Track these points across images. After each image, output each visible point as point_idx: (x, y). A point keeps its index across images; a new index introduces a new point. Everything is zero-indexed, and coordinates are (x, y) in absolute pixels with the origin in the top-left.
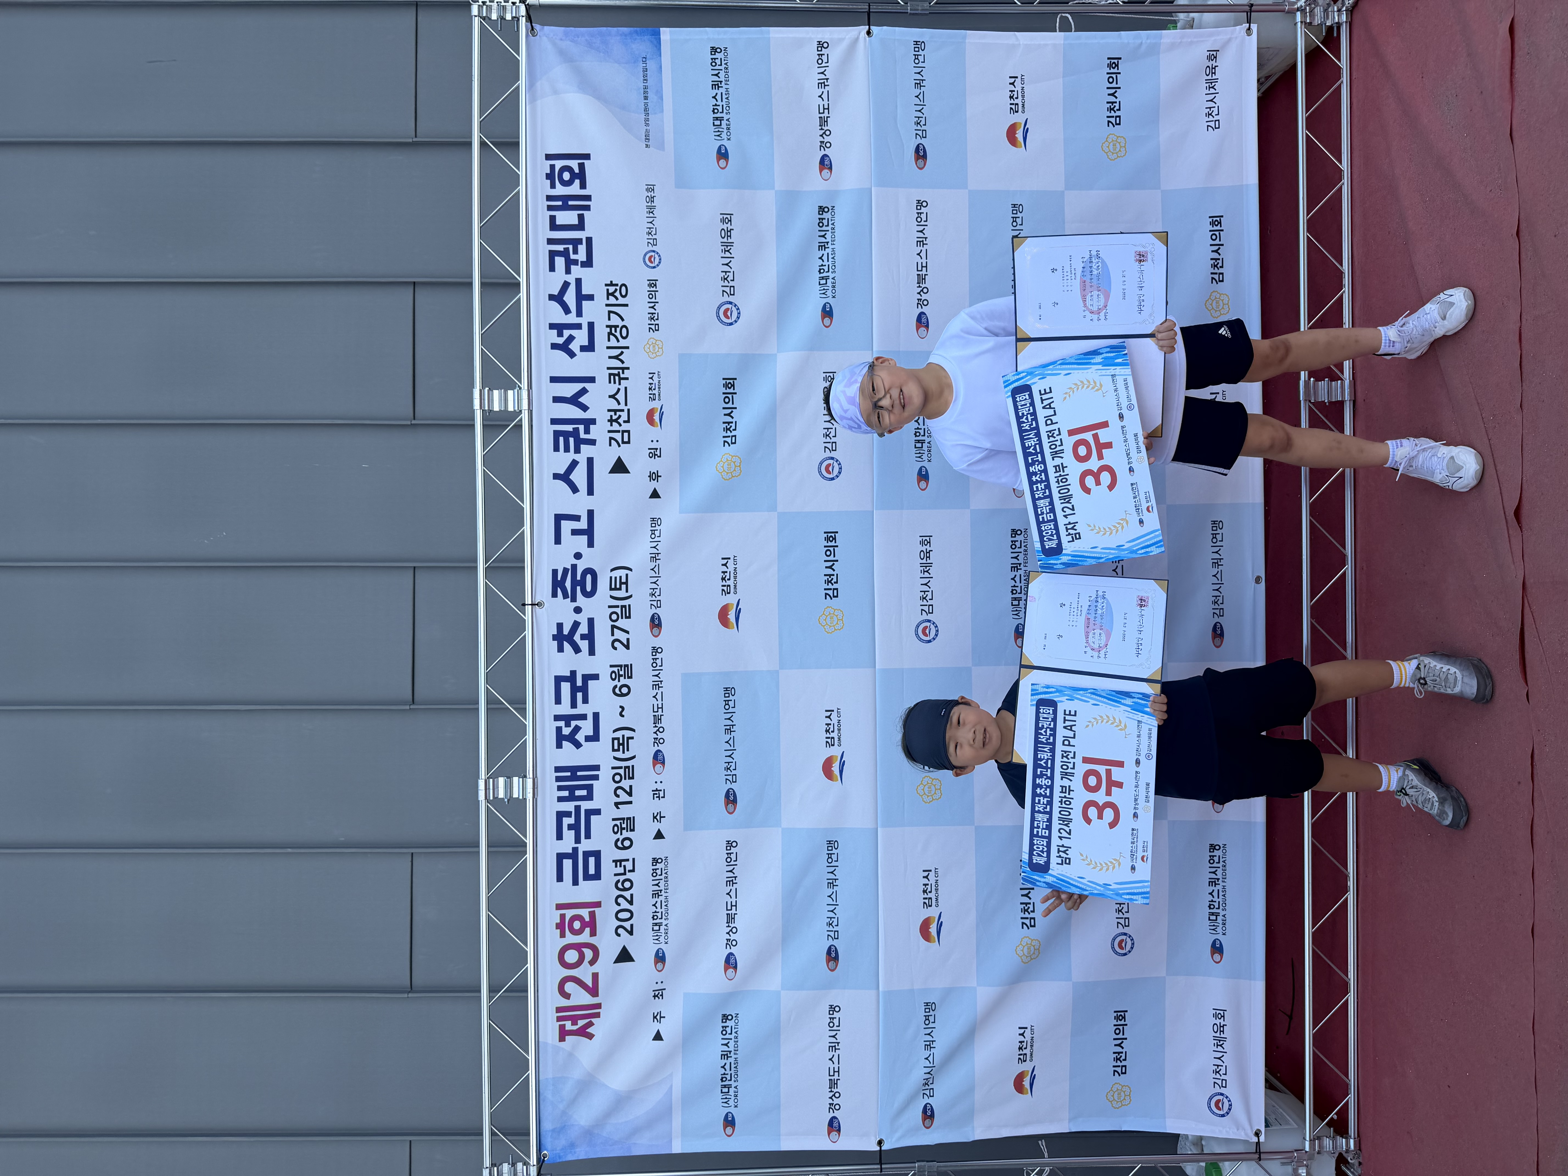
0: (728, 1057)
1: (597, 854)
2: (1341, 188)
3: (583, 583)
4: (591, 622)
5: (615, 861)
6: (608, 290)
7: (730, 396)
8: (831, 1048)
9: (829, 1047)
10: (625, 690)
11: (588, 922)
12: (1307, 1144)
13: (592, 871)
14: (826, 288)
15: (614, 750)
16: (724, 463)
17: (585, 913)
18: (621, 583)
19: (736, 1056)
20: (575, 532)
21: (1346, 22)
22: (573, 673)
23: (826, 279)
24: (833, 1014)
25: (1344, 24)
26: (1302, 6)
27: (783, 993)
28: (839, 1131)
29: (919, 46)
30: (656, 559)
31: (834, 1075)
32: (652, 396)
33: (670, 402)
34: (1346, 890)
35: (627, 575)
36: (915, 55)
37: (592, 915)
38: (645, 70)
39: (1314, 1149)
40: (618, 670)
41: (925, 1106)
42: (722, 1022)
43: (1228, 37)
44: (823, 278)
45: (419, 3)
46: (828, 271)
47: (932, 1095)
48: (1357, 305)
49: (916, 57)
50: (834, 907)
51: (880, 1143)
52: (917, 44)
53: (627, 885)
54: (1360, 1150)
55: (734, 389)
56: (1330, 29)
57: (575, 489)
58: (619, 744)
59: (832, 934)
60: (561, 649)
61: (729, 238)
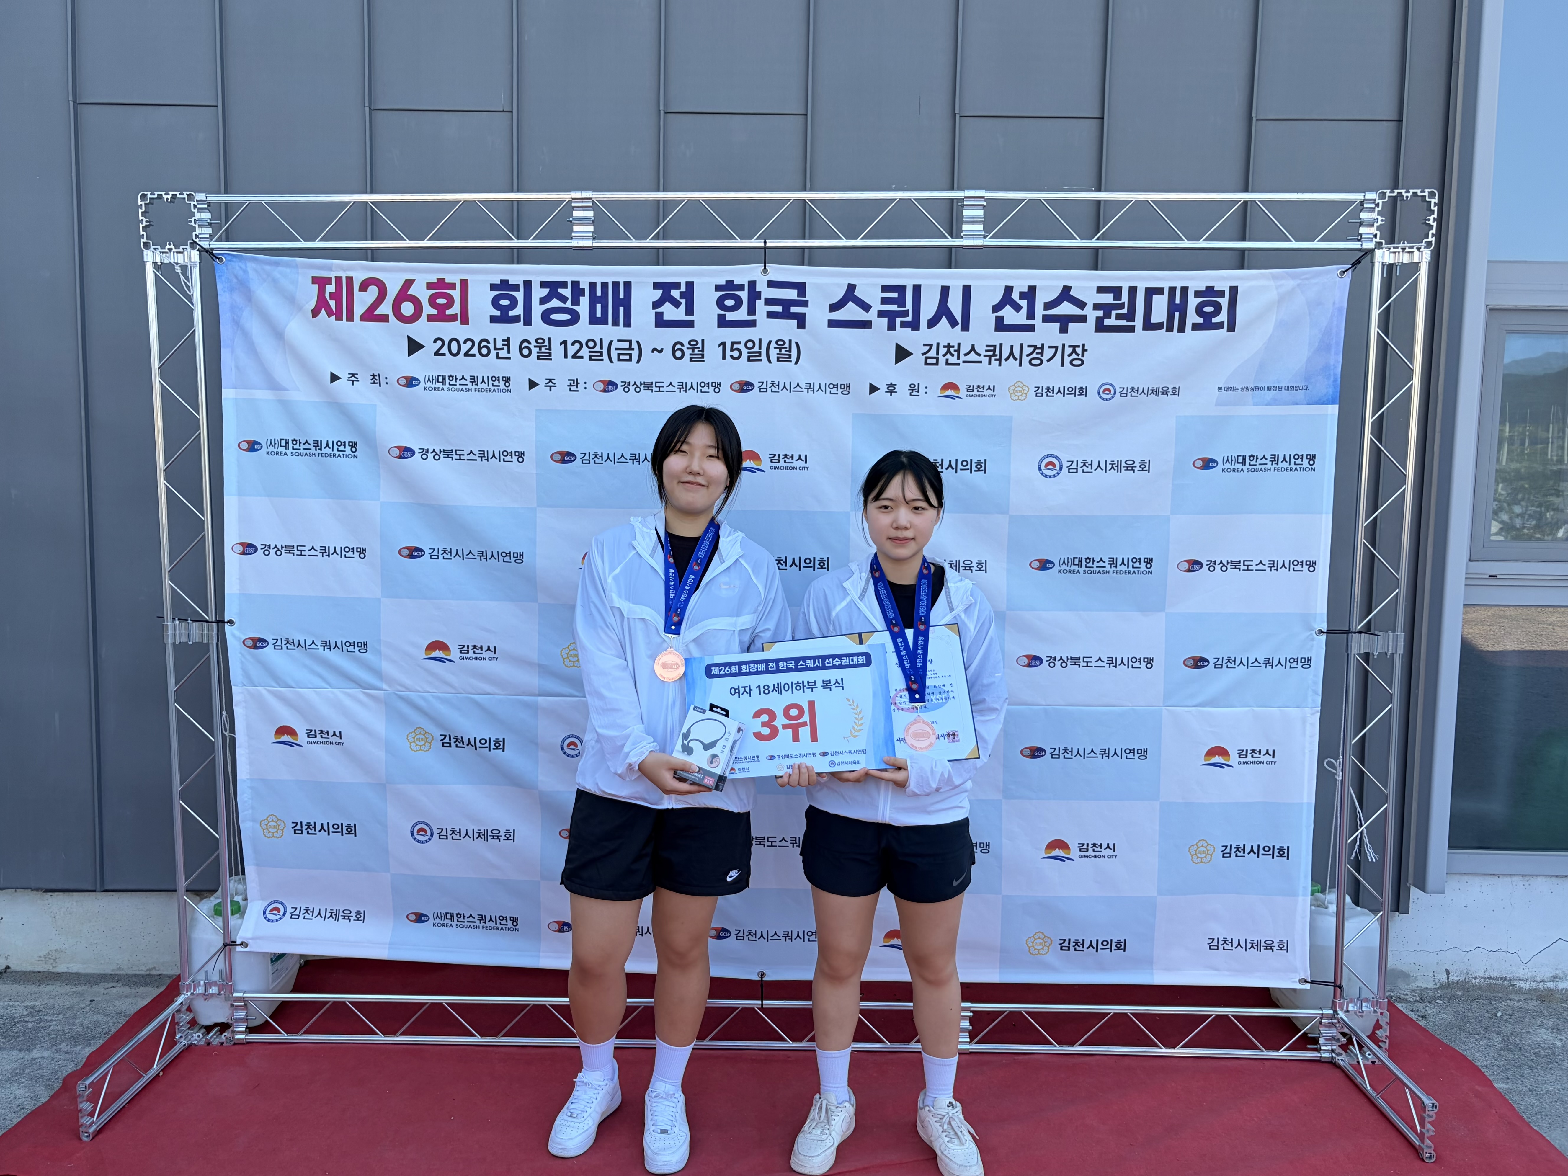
2: (1157, 1046)
12: (240, 995)
25: (1317, 1055)
34: (482, 1035)
39: (235, 1001)
48: (1042, 1057)
54: (235, 1044)
56: (1314, 1042)
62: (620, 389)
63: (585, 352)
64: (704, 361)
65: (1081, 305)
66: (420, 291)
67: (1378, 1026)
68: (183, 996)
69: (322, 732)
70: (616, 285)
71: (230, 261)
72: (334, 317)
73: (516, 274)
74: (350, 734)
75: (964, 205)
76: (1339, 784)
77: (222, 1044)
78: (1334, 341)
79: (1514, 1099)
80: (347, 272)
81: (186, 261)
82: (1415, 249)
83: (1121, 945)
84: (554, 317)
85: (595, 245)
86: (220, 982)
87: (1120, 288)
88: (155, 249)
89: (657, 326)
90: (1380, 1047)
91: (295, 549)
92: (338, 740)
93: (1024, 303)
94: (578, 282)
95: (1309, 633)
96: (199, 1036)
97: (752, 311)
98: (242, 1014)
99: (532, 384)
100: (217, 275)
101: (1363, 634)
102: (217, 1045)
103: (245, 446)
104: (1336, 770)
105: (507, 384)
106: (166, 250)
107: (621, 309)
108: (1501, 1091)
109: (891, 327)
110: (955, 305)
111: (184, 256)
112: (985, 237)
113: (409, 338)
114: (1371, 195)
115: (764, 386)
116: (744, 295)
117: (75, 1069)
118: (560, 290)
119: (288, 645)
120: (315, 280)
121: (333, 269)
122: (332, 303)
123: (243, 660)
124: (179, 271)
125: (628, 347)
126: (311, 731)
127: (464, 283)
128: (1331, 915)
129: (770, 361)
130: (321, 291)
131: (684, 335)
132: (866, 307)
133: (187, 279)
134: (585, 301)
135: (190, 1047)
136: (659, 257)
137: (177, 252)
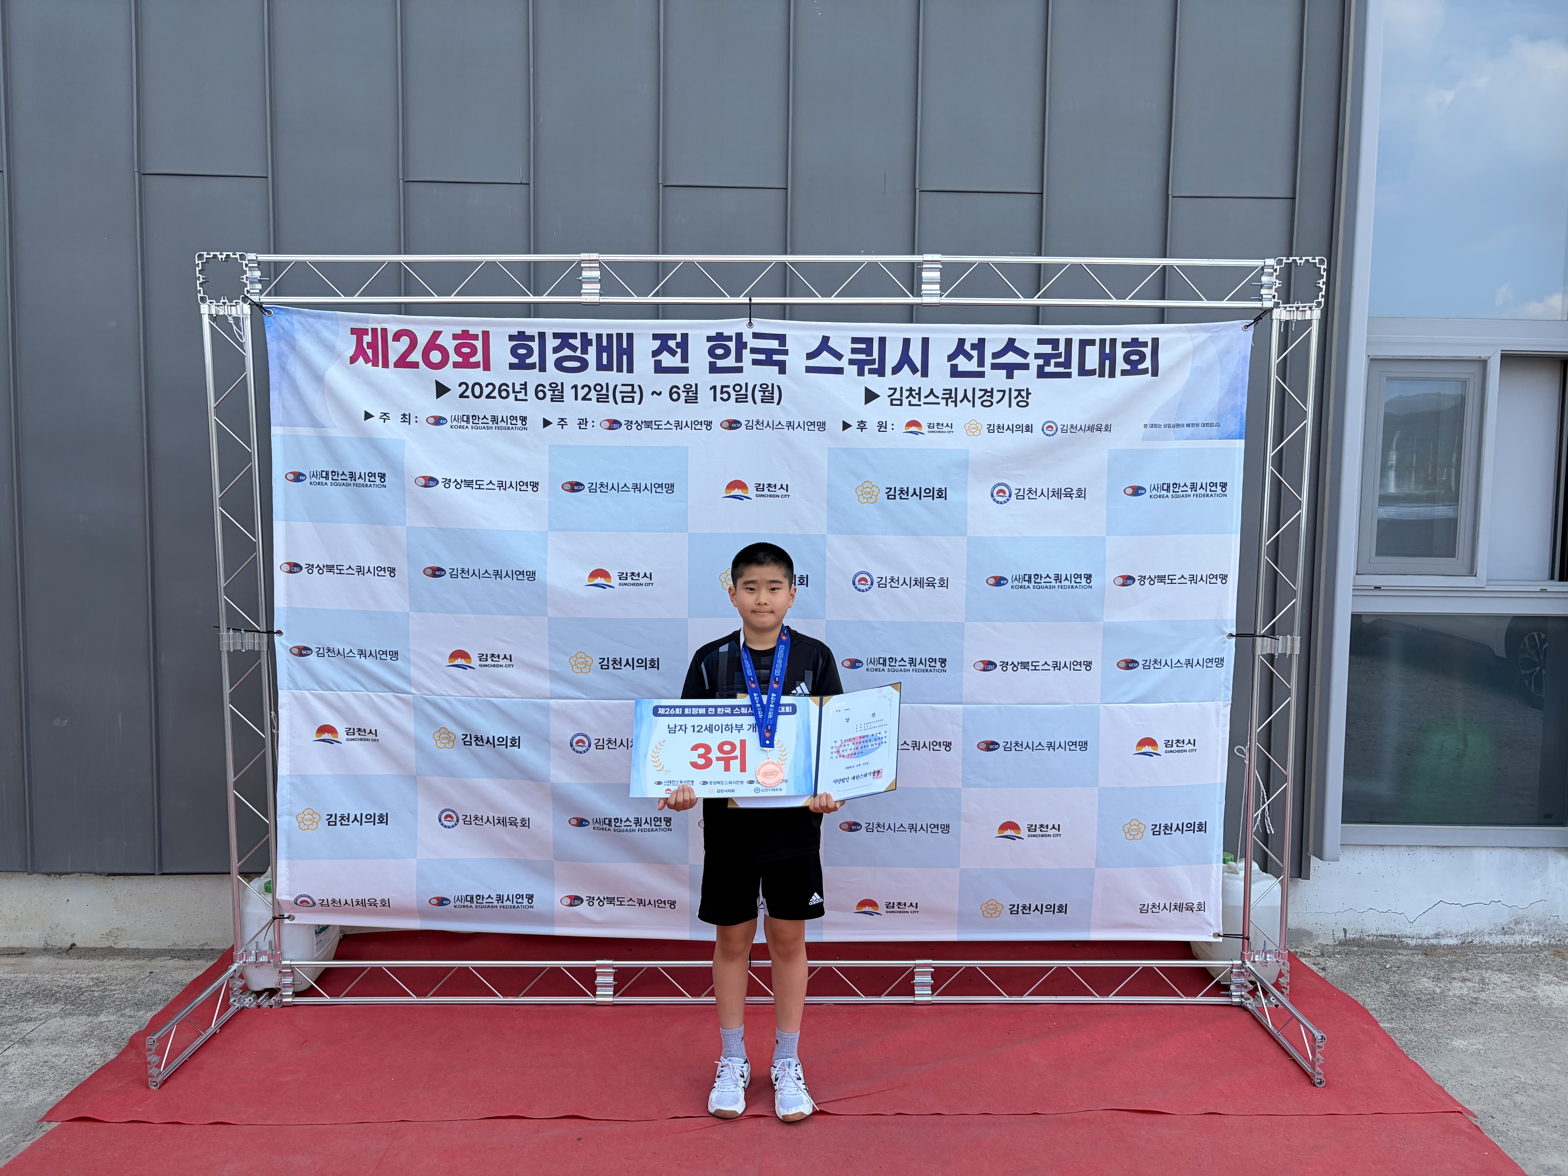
2: (1092, 995)
12: (287, 962)
25: (1231, 1000)
39: (283, 968)
48: (993, 1007)
54: (283, 1006)
56: (1228, 988)
62: (624, 427)
63: (593, 395)
64: (697, 402)
65: (1024, 355)
66: (447, 341)
67: (1281, 975)
68: (236, 964)
69: (359, 730)
70: (620, 336)
71: (277, 314)
72: (371, 363)
73: (532, 326)
74: (384, 732)
75: (923, 268)
76: (1247, 767)
77: (271, 1006)
78: (1240, 385)
79: (1396, 1037)
80: (382, 325)
81: (239, 313)
82: (1307, 308)
83: (1062, 909)
84: (566, 364)
85: (601, 301)
86: (269, 952)
87: (1058, 340)
88: (210, 303)
89: (656, 372)
90: (1282, 993)
91: (335, 568)
92: (374, 737)
93: (975, 353)
94: (586, 334)
95: (1222, 637)
96: (250, 1000)
97: (739, 358)
98: (288, 980)
99: (546, 423)
100: (266, 326)
101: (1266, 638)
102: (266, 1008)
103: (291, 477)
104: (1245, 755)
105: (524, 423)
106: (221, 304)
107: (625, 357)
108: (1386, 1029)
109: (861, 373)
110: (915, 355)
111: (236, 308)
112: (941, 296)
113: (437, 382)
114: (1270, 262)
115: (750, 424)
116: (732, 345)
117: (138, 1030)
118: (571, 341)
119: (329, 653)
120: (354, 331)
121: (370, 321)
122: (369, 352)
123: (290, 666)
124: (232, 322)
125: (631, 390)
126: (350, 729)
127: (486, 334)
128: (1240, 880)
129: (755, 403)
130: (359, 341)
131: (680, 380)
132: (839, 356)
133: (240, 329)
134: (592, 350)
135: (242, 1010)
136: (658, 312)
137: (231, 306)
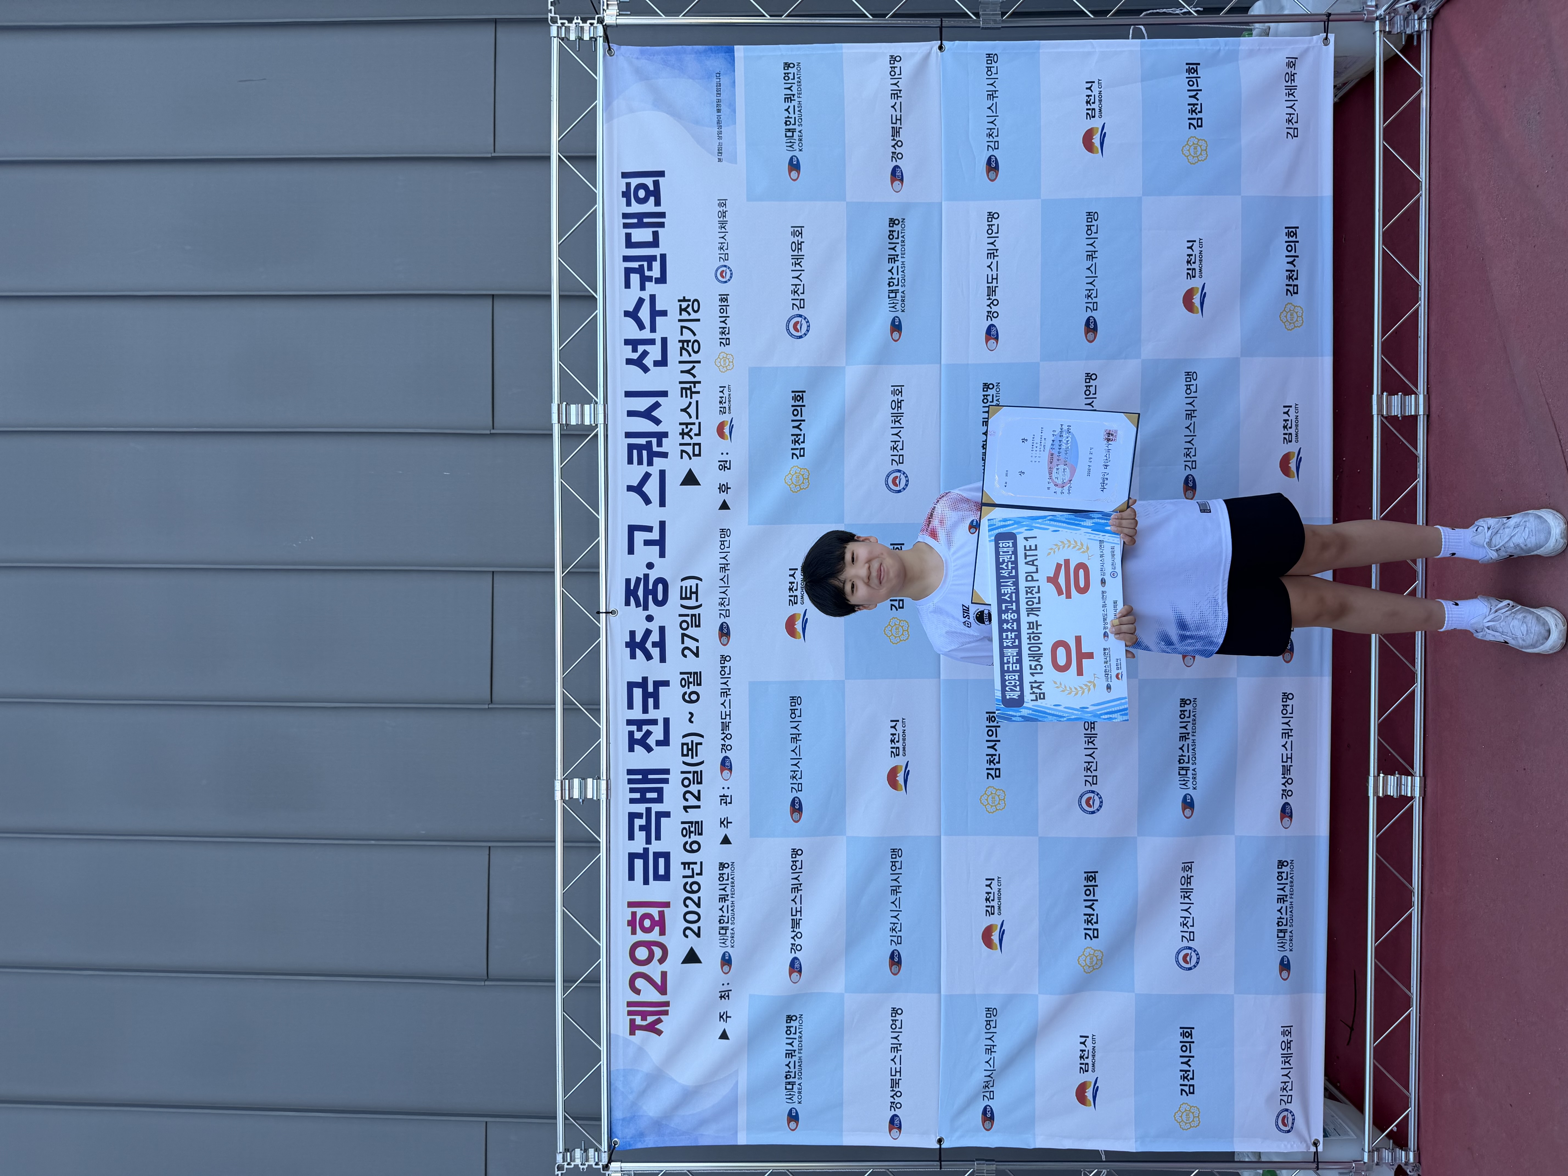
0: (792, 1056)
1: (666, 856)
2: (1418, 200)
3: (654, 592)
4: (662, 629)
5: (684, 864)
6: (681, 305)
7: (799, 409)
8: (893, 1049)
9: (892, 1048)
10: (694, 697)
11: (657, 921)
12: (1366, 1155)
13: (662, 872)
14: (895, 302)
15: (683, 755)
16: (793, 476)
17: (654, 912)
18: (691, 593)
19: (800, 1055)
20: (647, 543)
21: (1427, 30)
22: (645, 679)
23: (896, 293)
24: (895, 1016)
25: (1425, 32)
26: (1381, 15)
27: (847, 995)
28: (900, 1128)
29: (992, 59)
30: (725, 570)
31: (895, 1075)
32: (722, 409)
33: (740, 416)
34: (1410, 905)
35: (697, 585)
36: (988, 67)
37: (661, 914)
38: (719, 85)
39: (1373, 1161)
40: (688, 677)
41: (985, 1108)
42: (787, 1022)
43: (1306, 46)
44: (892, 291)
45: (497, 20)
46: (898, 285)
47: (992, 1097)
48: (1432, 319)
49: (989, 69)
50: (898, 912)
51: (940, 1141)
52: (989, 57)
53: (695, 887)
54: (1419, 1162)
55: (803, 402)
56: (1410, 37)
57: (647, 501)
58: (688, 750)
59: (895, 939)
60: (633, 656)
61: (800, 251)
75: (566, 424)
98: (1387, 1155)
114: (554, 31)
